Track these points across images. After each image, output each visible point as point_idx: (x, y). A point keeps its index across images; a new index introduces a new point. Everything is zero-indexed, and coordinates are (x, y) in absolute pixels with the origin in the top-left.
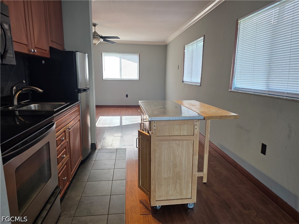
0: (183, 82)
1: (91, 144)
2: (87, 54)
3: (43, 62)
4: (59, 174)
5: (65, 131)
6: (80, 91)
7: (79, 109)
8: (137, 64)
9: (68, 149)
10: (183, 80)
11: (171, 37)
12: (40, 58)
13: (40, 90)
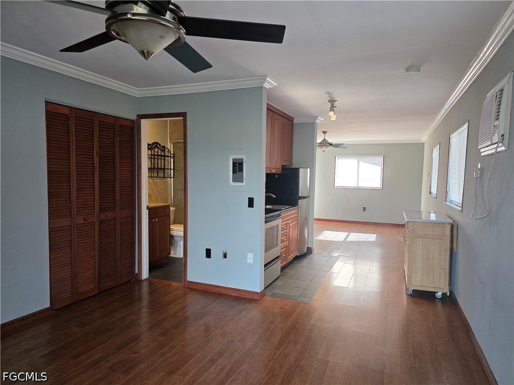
0: (430, 193)
1: (308, 247)
2: (309, 169)
3: (277, 176)
4: (282, 249)
5: (287, 224)
6: (300, 198)
7: (298, 212)
8: (380, 167)
9: (287, 236)
10: (430, 190)
11: (424, 137)
12: (275, 174)
13: (274, 196)
